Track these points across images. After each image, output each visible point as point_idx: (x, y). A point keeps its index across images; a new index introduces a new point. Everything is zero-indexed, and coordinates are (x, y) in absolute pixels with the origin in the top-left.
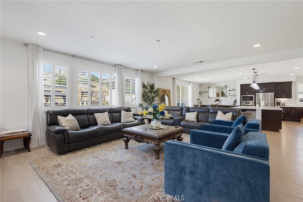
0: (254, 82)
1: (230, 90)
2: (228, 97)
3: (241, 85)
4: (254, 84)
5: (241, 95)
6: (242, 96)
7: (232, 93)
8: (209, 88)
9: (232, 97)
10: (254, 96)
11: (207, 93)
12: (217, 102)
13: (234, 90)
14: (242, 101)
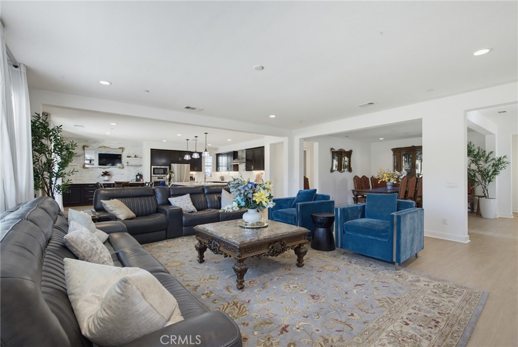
0: (206, 151)
1: (129, 157)
2: (126, 168)
3: (151, 149)
4: (206, 152)
5: (151, 166)
6: (153, 167)
7: (133, 161)
8: (85, 148)
9: (132, 169)
10: (168, 167)
11: (79, 158)
12: (106, 178)
13: (135, 157)
14: (152, 175)
